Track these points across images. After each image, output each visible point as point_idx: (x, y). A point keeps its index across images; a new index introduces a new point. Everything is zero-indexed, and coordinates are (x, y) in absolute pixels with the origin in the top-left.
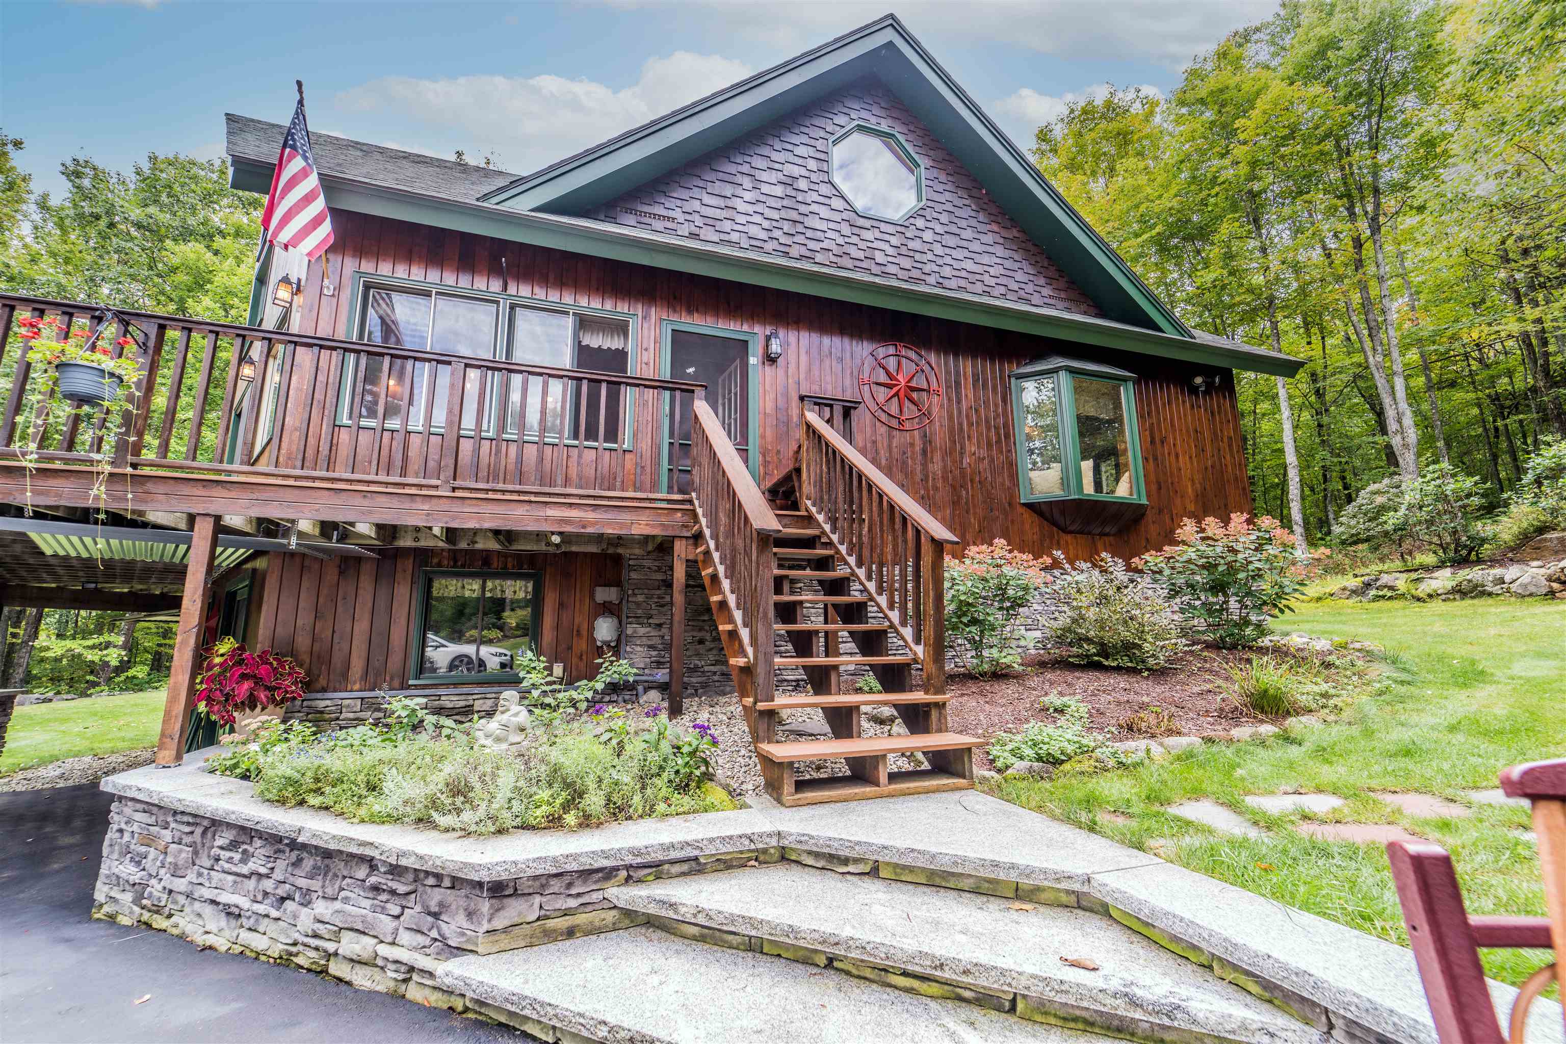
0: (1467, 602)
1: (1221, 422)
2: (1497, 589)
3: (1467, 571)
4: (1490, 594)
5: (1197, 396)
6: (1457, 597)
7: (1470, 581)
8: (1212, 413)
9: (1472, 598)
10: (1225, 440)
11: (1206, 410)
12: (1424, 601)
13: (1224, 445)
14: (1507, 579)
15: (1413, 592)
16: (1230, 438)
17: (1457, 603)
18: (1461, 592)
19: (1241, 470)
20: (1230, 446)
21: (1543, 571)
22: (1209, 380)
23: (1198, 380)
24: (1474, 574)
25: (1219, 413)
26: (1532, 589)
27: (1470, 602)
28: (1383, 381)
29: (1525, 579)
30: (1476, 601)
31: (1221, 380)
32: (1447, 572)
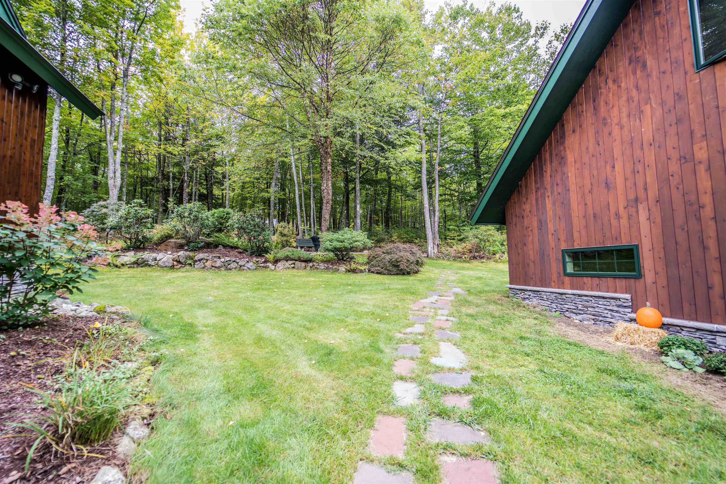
0: (140, 269)
1: (29, 125)
2: (153, 263)
3: (141, 254)
4: (150, 266)
5: (11, 92)
6: (135, 266)
7: (143, 259)
8: (22, 114)
9: (142, 267)
10: (29, 140)
11: (16, 107)
12: (119, 268)
13: (27, 144)
14: (158, 259)
15: (115, 262)
16: (33, 141)
17: (135, 269)
18: (137, 264)
19: (37, 168)
20: (32, 147)
21: (171, 256)
22: (28, 85)
23: (17, 78)
24: (146, 255)
25: (29, 116)
26: (167, 264)
27: (141, 269)
28: (112, 150)
29: (165, 259)
30: (144, 269)
31: (39, 90)
32: (132, 253)
